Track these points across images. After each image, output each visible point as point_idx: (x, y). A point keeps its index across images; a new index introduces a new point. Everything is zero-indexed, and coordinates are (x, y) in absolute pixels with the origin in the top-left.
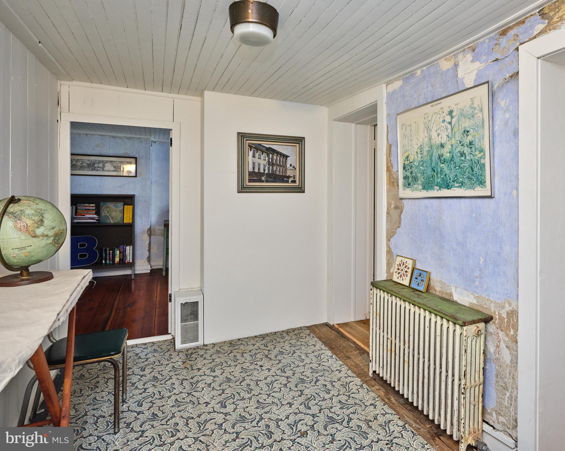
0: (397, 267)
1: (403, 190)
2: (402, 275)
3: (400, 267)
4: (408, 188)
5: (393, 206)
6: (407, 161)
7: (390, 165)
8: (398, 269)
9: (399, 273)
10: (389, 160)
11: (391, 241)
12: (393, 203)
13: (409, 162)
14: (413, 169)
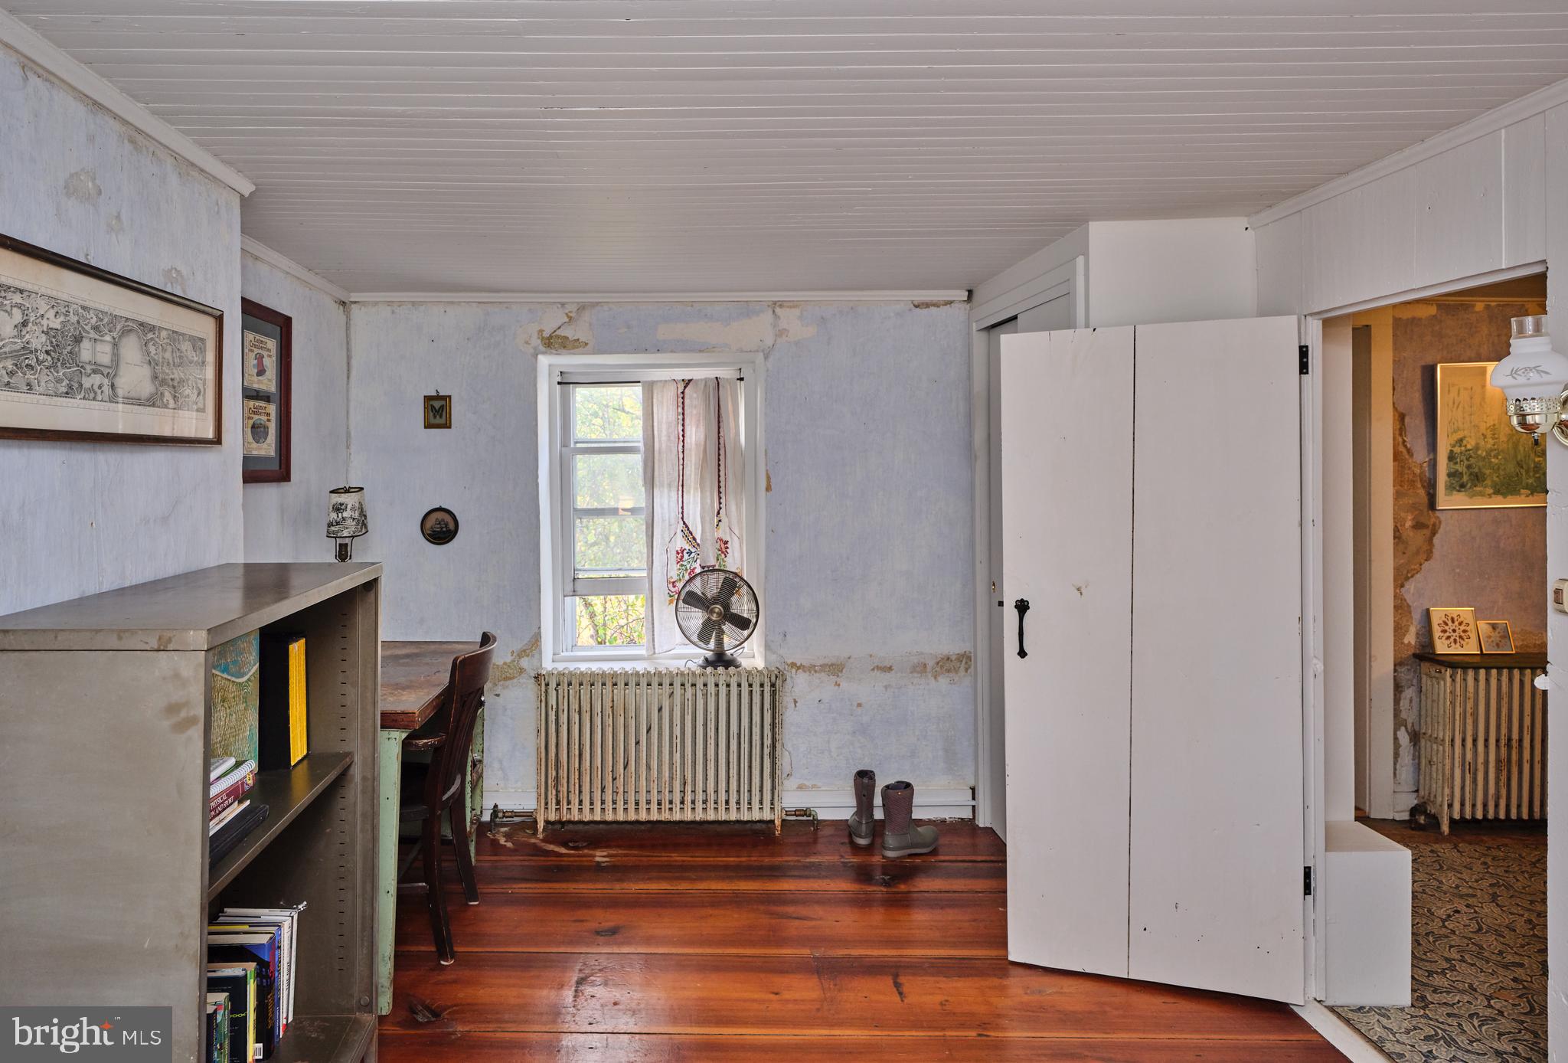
0: (1440, 629)
1: (1446, 495)
2: (1458, 638)
3: (1447, 628)
4: (1459, 491)
5: (1408, 524)
6: (1460, 446)
7: (1401, 449)
8: (1444, 631)
9: (1448, 638)
10: (1400, 440)
11: (1407, 586)
12: (1409, 518)
13: (1463, 448)
14: (1472, 461)
